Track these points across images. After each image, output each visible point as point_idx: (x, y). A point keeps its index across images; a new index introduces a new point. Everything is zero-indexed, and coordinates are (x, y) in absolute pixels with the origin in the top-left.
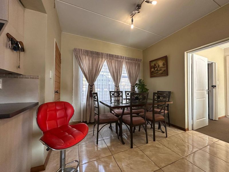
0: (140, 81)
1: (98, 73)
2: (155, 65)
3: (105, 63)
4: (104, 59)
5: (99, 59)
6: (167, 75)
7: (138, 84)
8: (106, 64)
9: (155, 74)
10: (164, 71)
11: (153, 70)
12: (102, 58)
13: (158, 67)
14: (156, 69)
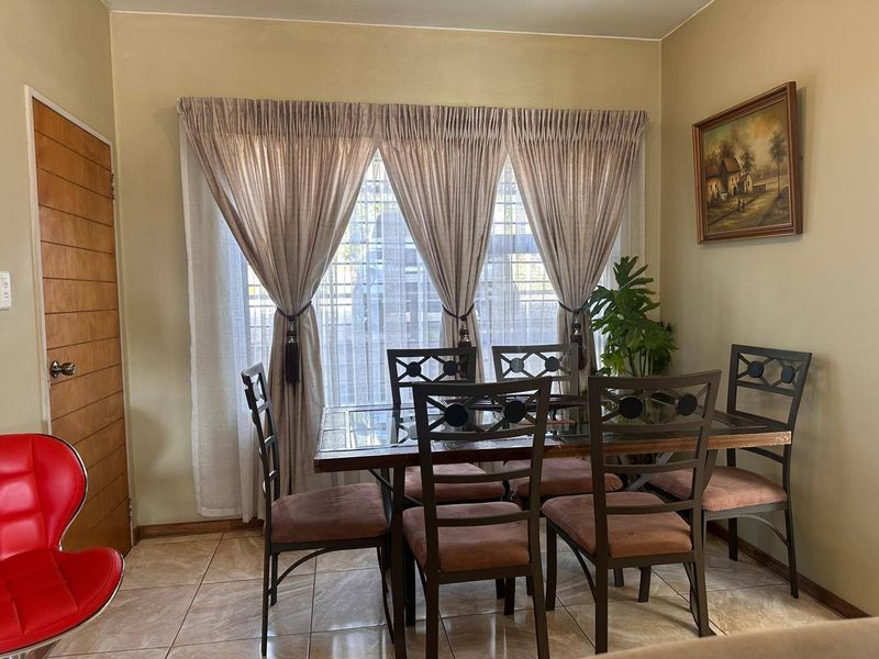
0: (623, 270)
1: (329, 233)
2: (727, 152)
3: (376, 172)
4: (365, 145)
5: (334, 147)
6: (798, 228)
7: (609, 295)
8: (382, 174)
9: (727, 223)
10: (781, 196)
11: (714, 186)
12: (354, 136)
13: (747, 166)
14: (733, 182)
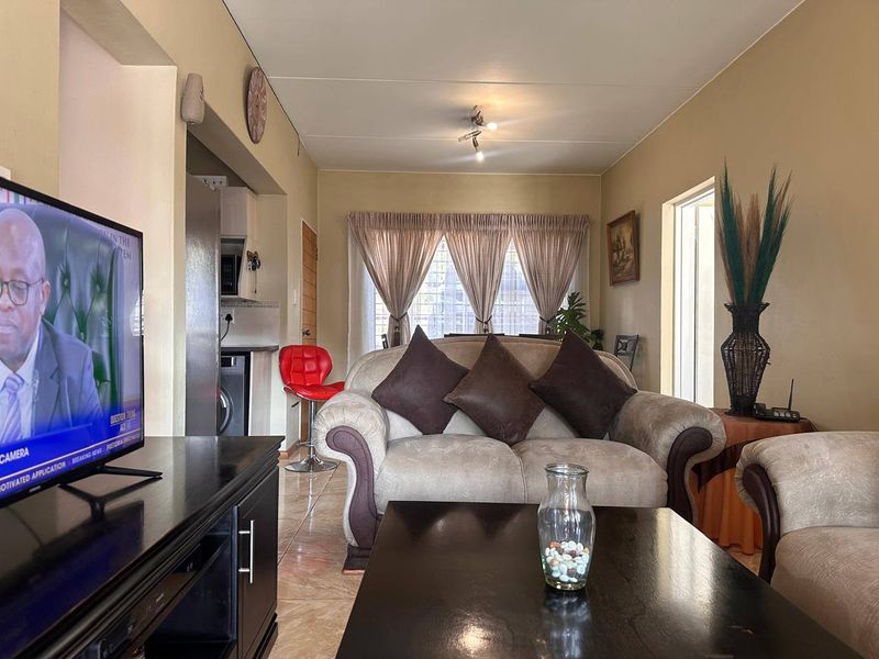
0: (572, 300)
1: (418, 278)
2: (618, 239)
3: (443, 246)
4: (438, 234)
5: (422, 235)
6: (638, 278)
7: (564, 312)
10: (634, 262)
11: (615, 256)
12: (432, 230)
13: (624, 247)
14: (620, 254)
